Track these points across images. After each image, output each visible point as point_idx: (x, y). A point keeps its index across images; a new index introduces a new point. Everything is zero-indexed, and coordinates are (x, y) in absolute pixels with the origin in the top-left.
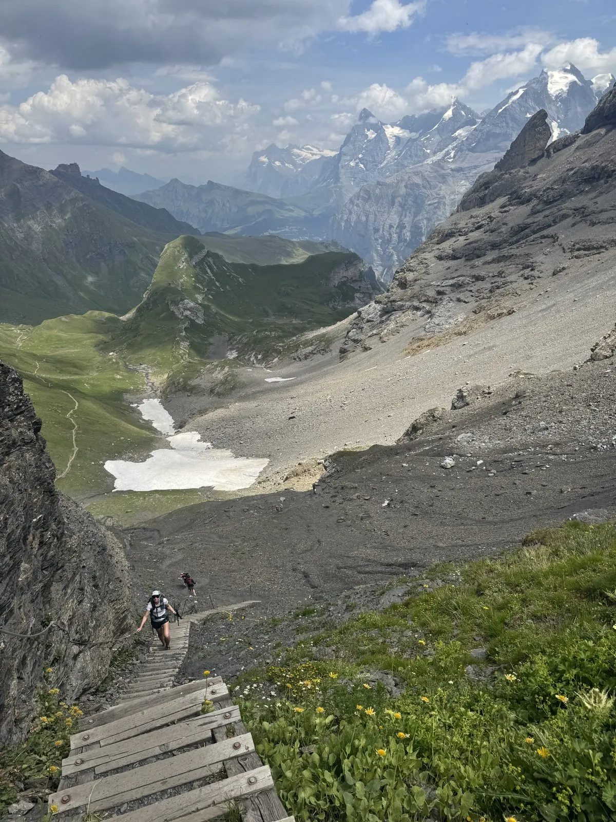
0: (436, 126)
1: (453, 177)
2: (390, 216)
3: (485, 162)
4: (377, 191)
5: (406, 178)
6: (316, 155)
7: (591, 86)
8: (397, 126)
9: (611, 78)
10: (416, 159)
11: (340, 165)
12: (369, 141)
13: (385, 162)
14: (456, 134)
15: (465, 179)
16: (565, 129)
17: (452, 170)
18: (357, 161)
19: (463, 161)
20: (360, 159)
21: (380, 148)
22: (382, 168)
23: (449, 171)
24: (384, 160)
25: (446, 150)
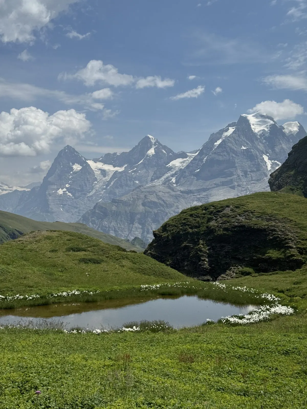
0: (142, 161)
1: (184, 198)
2: (132, 232)
3: (214, 186)
4: (114, 208)
5: (142, 196)
6: (6, 190)
7: (283, 131)
8: (100, 161)
9: (299, 125)
10: (127, 188)
11: (47, 193)
12: (75, 173)
13: (94, 191)
14: (171, 164)
15: (196, 200)
16: (276, 161)
17: (182, 192)
18: (65, 190)
19: (191, 184)
20: (66, 188)
21: (87, 178)
22: (92, 196)
23: (179, 193)
24: (92, 190)
25: (165, 177)
